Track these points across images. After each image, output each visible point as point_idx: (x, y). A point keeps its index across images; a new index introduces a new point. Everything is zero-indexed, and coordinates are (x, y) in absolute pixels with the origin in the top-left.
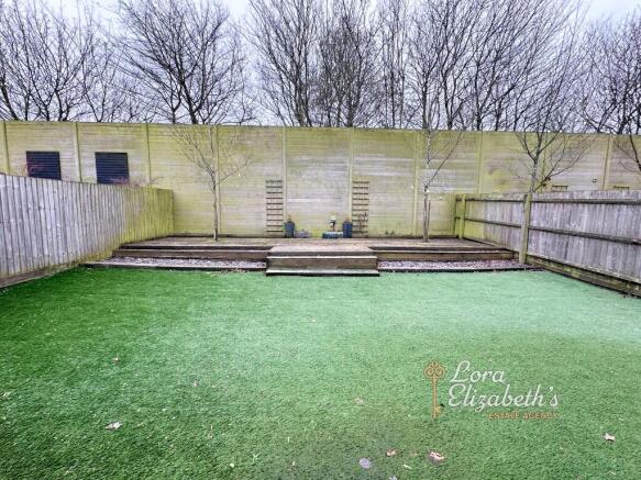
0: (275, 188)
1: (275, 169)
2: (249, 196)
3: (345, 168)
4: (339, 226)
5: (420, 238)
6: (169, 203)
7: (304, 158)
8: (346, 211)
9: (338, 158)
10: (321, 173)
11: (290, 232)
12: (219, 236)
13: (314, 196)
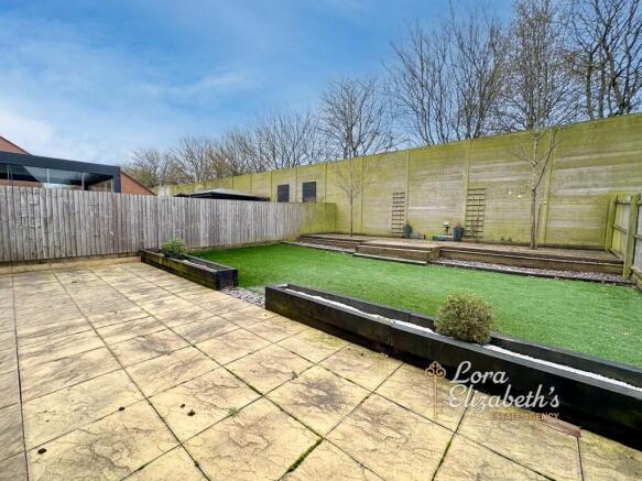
0: (399, 198)
1: (400, 184)
2: (380, 205)
3: (460, 178)
4: (451, 231)
5: (527, 245)
6: (332, 211)
7: (424, 172)
8: (460, 216)
9: (455, 168)
10: (437, 183)
11: (408, 233)
12: (352, 234)
13: (430, 204)
